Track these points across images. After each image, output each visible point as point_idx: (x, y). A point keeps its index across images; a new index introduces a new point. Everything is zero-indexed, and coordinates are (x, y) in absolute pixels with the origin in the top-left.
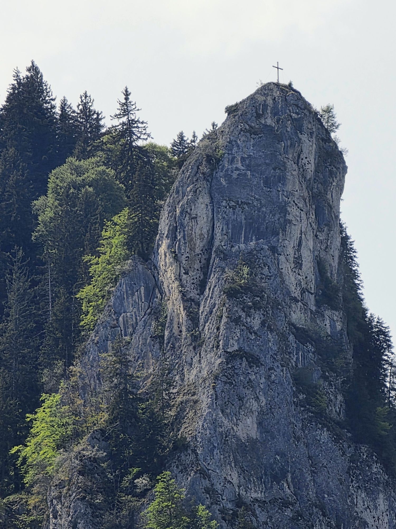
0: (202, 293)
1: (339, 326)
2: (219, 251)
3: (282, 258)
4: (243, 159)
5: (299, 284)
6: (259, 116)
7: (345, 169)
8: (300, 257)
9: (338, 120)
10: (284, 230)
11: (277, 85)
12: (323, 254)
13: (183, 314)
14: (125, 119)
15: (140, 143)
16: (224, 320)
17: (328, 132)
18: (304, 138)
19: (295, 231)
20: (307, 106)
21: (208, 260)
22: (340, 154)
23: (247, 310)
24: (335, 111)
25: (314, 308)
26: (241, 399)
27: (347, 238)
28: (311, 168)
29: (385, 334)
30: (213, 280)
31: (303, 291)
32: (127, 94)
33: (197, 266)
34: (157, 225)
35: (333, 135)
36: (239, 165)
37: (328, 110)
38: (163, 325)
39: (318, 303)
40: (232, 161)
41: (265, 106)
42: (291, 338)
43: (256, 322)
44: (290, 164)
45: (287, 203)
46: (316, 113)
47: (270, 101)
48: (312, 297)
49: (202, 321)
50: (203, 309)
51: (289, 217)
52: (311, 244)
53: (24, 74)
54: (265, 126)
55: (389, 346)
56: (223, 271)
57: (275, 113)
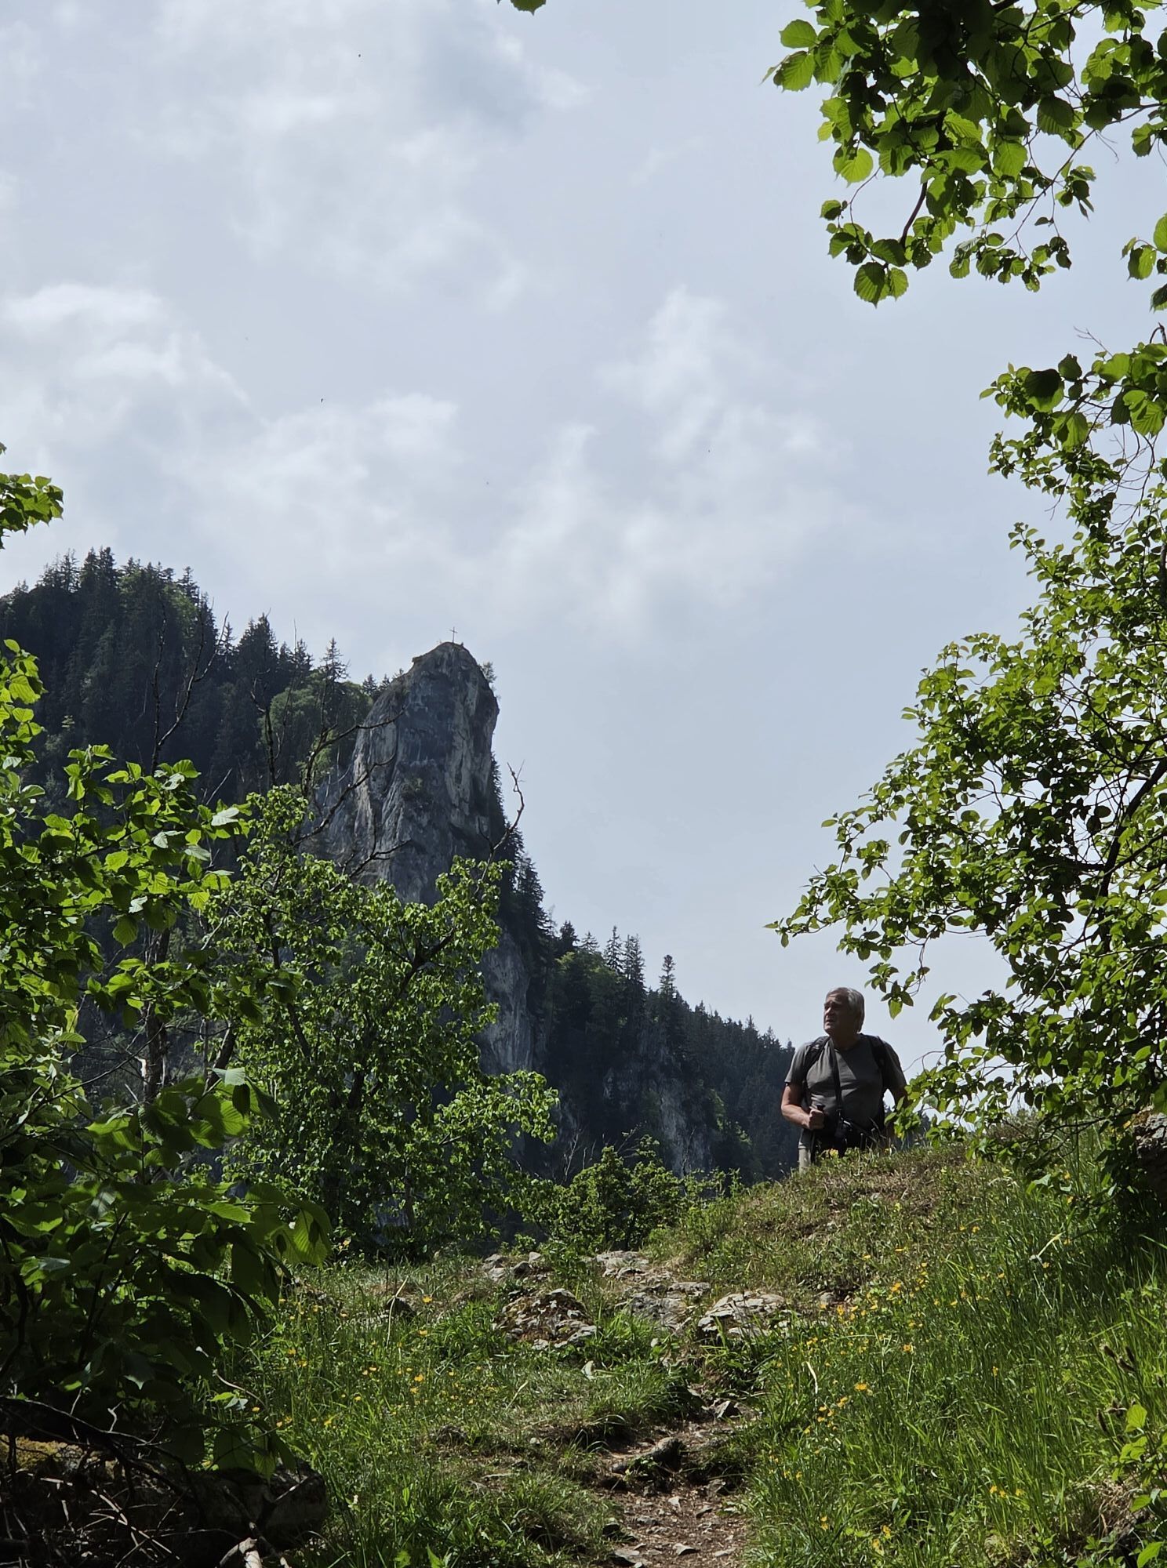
0: (385, 795)
1: (485, 828)
2: (401, 766)
3: (447, 774)
4: (423, 698)
5: (458, 794)
6: (437, 667)
7: (498, 711)
8: (460, 774)
9: (495, 674)
10: (450, 753)
11: (453, 644)
12: (477, 774)
13: (370, 810)
14: (330, 662)
15: (340, 680)
16: (401, 817)
17: (487, 682)
18: (470, 685)
19: (458, 755)
20: (474, 661)
21: (392, 771)
22: (495, 699)
23: (419, 811)
24: (493, 667)
25: (467, 814)
26: (409, 877)
27: (495, 763)
28: (473, 708)
29: (519, 837)
30: (394, 786)
31: (461, 800)
32: (333, 643)
33: (382, 775)
34: (355, 742)
35: (490, 685)
36: (420, 702)
37: (489, 666)
38: (354, 818)
39: (471, 810)
40: (415, 698)
41: (442, 659)
42: (450, 834)
43: (424, 821)
44: (458, 704)
45: (453, 733)
46: (479, 667)
47: (446, 656)
48: (467, 806)
49: (384, 817)
50: (385, 808)
51: (455, 744)
52: (469, 765)
53: (257, 622)
54: (442, 673)
55: (522, 847)
56: (403, 781)
57: (449, 665)
